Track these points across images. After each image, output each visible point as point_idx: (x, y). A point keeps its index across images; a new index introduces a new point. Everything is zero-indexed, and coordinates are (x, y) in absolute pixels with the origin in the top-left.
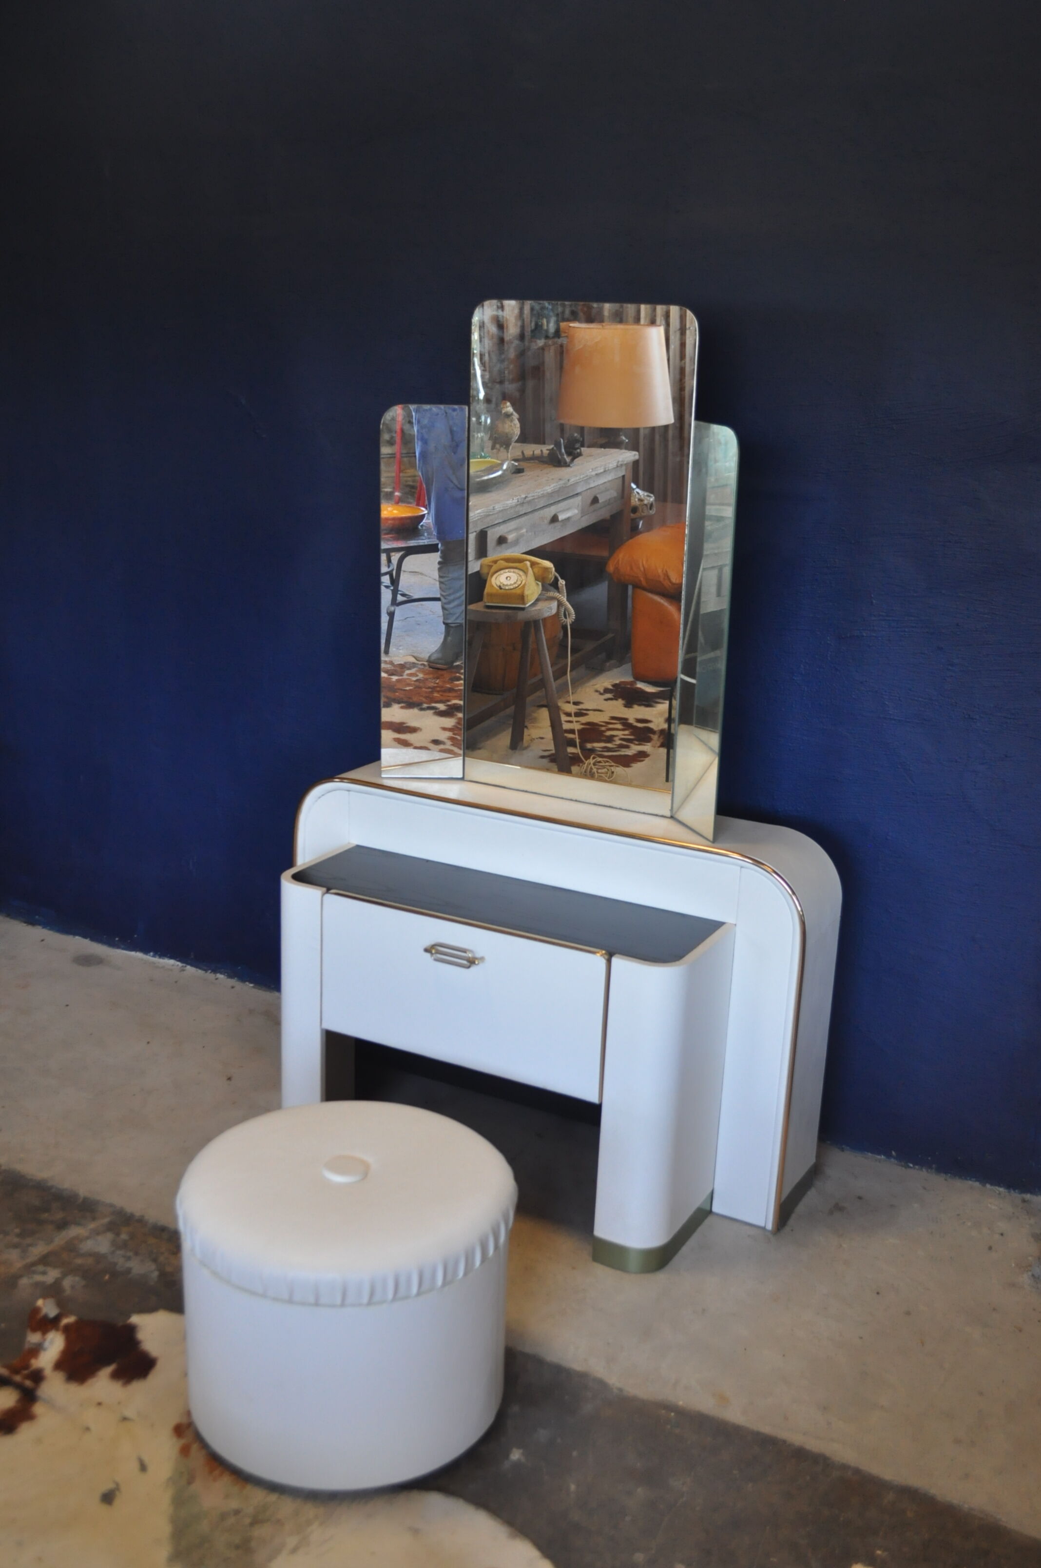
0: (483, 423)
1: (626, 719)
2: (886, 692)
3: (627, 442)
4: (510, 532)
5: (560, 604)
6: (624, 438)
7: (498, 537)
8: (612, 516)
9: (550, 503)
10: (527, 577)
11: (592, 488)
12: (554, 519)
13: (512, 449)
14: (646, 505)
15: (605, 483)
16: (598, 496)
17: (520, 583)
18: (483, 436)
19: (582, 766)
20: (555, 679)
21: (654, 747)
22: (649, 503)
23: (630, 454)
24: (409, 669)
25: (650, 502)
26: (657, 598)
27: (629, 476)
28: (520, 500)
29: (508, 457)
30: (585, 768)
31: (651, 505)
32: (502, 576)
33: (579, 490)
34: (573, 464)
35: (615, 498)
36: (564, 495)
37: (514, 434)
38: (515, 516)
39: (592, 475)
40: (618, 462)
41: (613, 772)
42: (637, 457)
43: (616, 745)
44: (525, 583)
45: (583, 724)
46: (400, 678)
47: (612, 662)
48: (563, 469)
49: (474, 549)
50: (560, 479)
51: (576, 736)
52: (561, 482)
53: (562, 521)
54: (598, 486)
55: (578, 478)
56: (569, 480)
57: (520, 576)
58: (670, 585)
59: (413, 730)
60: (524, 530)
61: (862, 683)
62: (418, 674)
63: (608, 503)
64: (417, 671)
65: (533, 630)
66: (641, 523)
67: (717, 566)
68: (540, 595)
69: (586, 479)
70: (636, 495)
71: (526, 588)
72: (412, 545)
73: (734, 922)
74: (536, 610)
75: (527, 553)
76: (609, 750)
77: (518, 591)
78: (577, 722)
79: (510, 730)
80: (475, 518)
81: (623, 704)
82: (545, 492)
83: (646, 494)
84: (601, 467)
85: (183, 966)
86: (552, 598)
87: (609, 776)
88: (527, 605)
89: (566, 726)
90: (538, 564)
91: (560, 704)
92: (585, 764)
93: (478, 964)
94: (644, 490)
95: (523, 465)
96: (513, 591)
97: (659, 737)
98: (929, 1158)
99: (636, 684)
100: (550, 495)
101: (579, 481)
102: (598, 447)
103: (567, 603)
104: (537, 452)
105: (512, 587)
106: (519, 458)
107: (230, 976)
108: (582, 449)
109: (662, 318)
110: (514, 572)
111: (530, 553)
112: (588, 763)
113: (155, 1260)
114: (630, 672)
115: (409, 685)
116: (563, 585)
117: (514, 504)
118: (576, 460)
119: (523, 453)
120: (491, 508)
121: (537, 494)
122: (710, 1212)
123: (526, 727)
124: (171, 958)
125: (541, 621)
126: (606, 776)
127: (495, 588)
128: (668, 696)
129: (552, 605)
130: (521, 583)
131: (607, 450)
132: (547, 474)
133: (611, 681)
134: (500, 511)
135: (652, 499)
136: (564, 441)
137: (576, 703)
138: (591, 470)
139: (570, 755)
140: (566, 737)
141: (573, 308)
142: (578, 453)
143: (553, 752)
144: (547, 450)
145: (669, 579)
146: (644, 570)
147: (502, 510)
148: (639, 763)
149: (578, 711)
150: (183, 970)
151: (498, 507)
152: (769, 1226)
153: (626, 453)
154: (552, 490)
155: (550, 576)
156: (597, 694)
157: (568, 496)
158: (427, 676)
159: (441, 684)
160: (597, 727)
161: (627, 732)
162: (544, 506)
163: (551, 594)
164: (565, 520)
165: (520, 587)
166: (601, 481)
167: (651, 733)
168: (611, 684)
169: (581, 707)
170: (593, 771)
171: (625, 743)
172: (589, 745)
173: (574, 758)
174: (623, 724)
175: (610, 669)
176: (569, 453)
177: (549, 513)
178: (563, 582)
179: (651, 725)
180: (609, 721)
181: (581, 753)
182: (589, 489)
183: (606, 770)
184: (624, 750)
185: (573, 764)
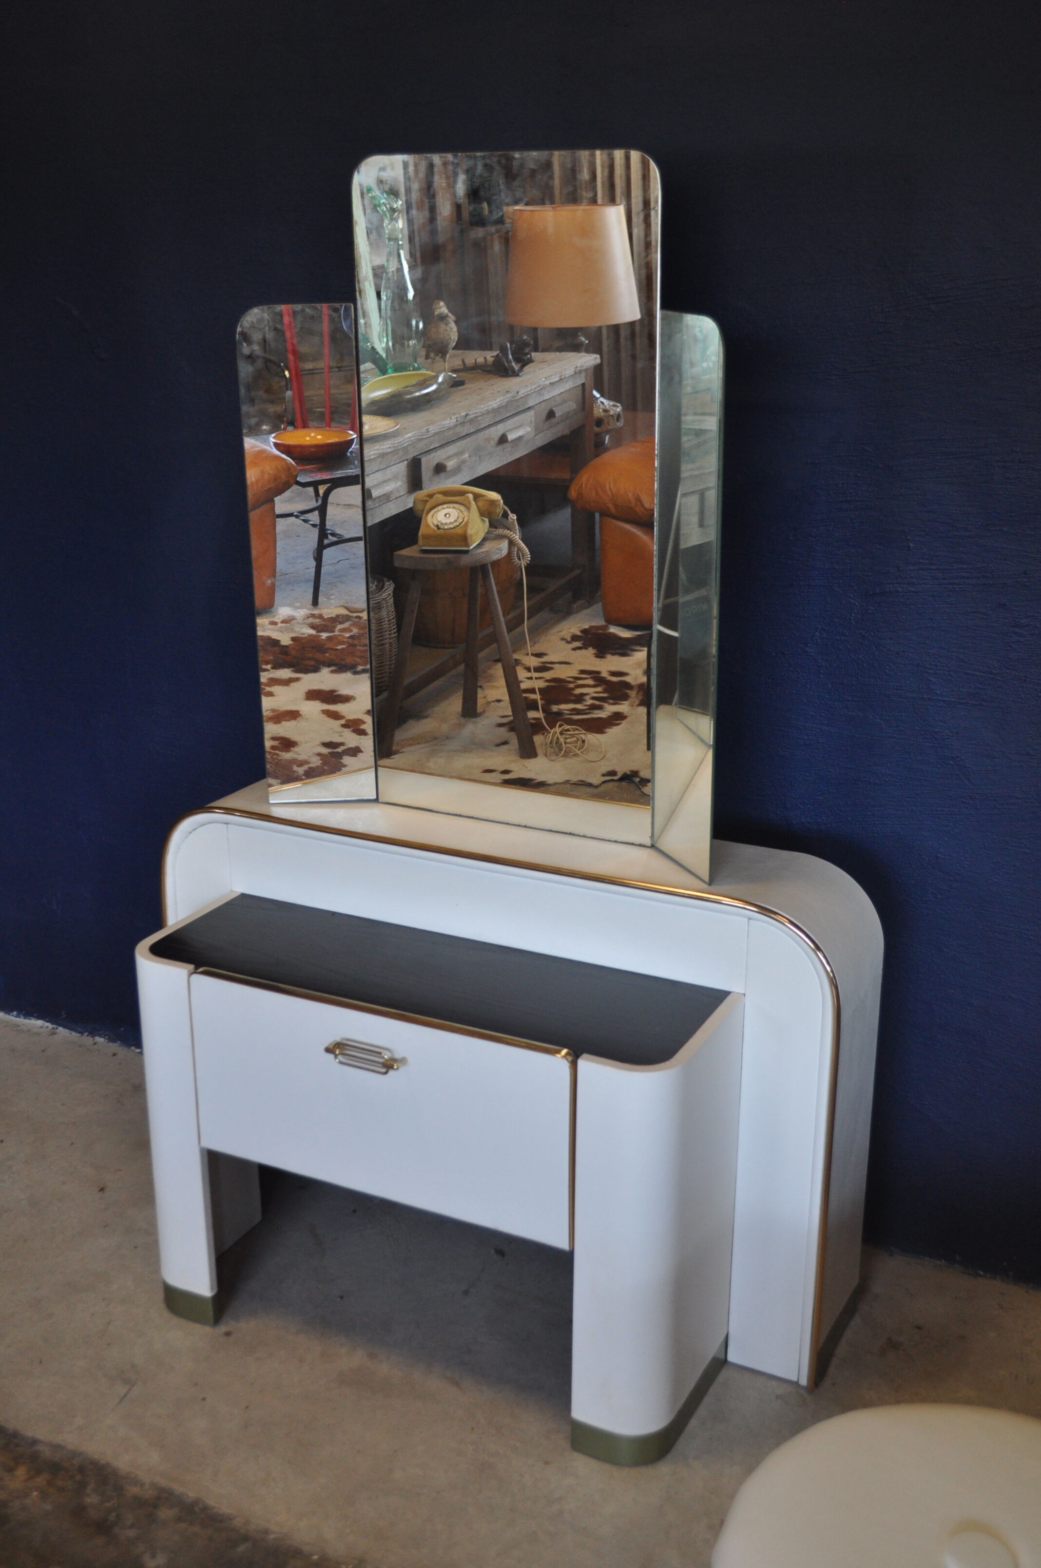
0: (414, 329)
1: (598, 673)
2: (930, 664)
3: (587, 344)
4: (449, 458)
5: (511, 543)
6: (583, 339)
7: (435, 464)
8: (572, 432)
9: (497, 420)
10: (469, 512)
11: (546, 400)
12: (503, 440)
13: (450, 358)
14: (612, 416)
15: (562, 393)
16: (554, 409)
17: (461, 520)
18: (415, 344)
19: (547, 735)
20: (510, 630)
21: (632, 705)
22: (615, 414)
23: (590, 358)
24: (341, 623)
25: (617, 412)
26: (628, 527)
27: (590, 383)
28: (459, 419)
29: (445, 368)
30: (550, 738)
31: (619, 416)
32: (439, 513)
33: (531, 403)
34: (523, 373)
35: (574, 410)
36: (513, 410)
37: (451, 340)
38: (455, 438)
39: (545, 385)
40: (576, 367)
41: (583, 741)
42: (598, 361)
43: (586, 705)
44: (468, 520)
45: (547, 681)
46: (331, 634)
47: (580, 602)
48: (511, 378)
49: (406, 481)
50: (507, 392)
51: (537, 697)
52: (509, 395)
53: (513, 441)
54: (553, 397)
55: (528, 389)
56: (518, 393)
57: (461, 511)
58: (643, 510)
59: (346, 699)
60: (466, 455)
61: (898, 653)
62: (352, 628)
63: (567, 416)
64: (350, 625)
65: (480, 576)
66: (607, 438)
67: (699, 490)
68: (487, 533)
69: (538, 390)
70: (600, 405)
71: (470, 525)
72: (336, 476)
73: (743, 992)
74: (482, 553)
75: (468, 484)
76: (578, 712)
77: (459, 531)
78: (539, 678)
79: (461, 693)
80: (405, 443)
81: (594, 654)
82: (490, 408)
83: (612, 403)
84: (556, 375)
85: (53, 1028)
86: (501, 537)
87: (579, 748)
88: (471, 547)
89: (525, 684)
90: (483, 496)
91: (515, 656)
92: (550, 733)
93: (397, 1069)
94: (609, 398)
95: (464, 376)
96: (454, 531)
97: (638, 693)
98: (1005, 1264)
99: (609, 629)
100: (496, 411)
101: (530, 392)
102: (553, 351)
103: (521, 542)
104: (481, 360)
105: (452, 526)
106: (460, 367)
107: (111, 1040)
108: (533, 354)
110: (454, 508)
111: (473, 482)
112: (554, 732)
114: (601, 614)
115: (342, 643)
116: (514, 520)
117: (452, 424)
118: (526, 368)
119: (463, 361)
120: (424, 430)
121: (480, 410)
122: (725, 1361)
123: (480, 687)
124: (39, 1018)
125: (489, 566)
126: (575, 747)
127: (431, 528)
128: (644, 641)
129: (501, 546)
130: (463, 521)
131: (562, 353)
132: (492, 385)
133: (579, 625)
134: (435, 434)
135: (619, 409)
136: (511, 345)
137: (539, 655)
138: (544, 379)
139: (533, 721)
140: (525, 698)
141: (488, 161)
142: (528, 359)
143: (512, 718)
144: (492, 357)
145: (642, 505)
146: (612, 494)
147: (438, 433)
148: (615, 727)
149: (541, 665)
150: (54, 1034)
151: (433, 429)
152: (804, 1382)
153: (586, 356)
154: (498, 405)
155: (498, 510)
156: (564, 642)
157: (518, 411)
158: (361, 632)
160: (564, 684)
161: (599, 689)
162: (489, 425)
163: (500, 531)
164: (516, 439)
165: (461, 525)
166: (556, 391)
167: (628, 689)
168: (579, 629)
169: (545, 659)
170: (560, 742)
171: (597, 703)
172: (555, 708)
173: (537, 727)
174: (594, 679)
175: (578, 612)
176: (518, 360)
177: (496, 432)
178: (514, 517)
179: (627, 679)
180: (578, 676)
181: (545, 718)
182: (544, 401)
183: (575, 739)
184: (596, 711)
185: (536, 732)
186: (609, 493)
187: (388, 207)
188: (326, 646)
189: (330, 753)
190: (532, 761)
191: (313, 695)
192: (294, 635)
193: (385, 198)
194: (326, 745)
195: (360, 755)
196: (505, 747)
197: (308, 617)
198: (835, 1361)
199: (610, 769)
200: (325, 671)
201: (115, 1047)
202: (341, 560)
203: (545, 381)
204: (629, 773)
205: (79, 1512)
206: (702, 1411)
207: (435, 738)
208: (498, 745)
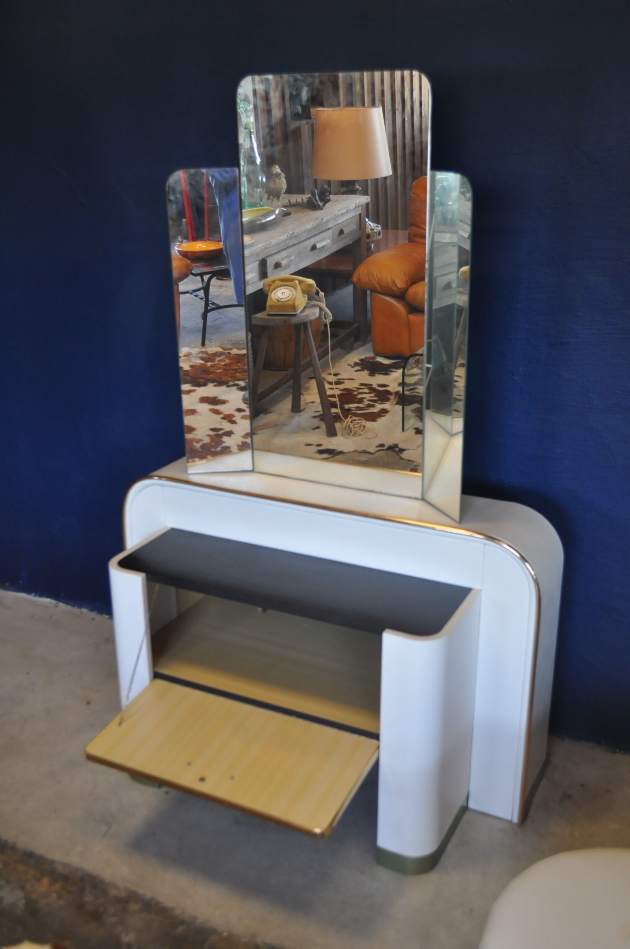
0: (260, 182)
1: (371, 385)
3: (360, 190)
4: (283, 259)
5: (321, 309)
6: (358, 187)
7: (275, 262)
8: (354, 243)
9: (310, 236)
10: (296, 292)
11: (339, 224)
12: (314, 248)
13: (282, 199)
14: (376, 232)
15: (348, 219)
16: (343, 229)
17: (292, 296)
18: (261, 191)
19: (343, 423)
20: (319, 359)
21: (392, 404)
22: (377, 231)
23: (363, 198)
24: (219, 356)
25: (379, 231)
26: (388, 299)
27: (364, 213)
28: (289, 236)
29: (279, 205)
30: (345, 425)
31: (379, 232)
32: (279, 292)
33: (330, 225)
34: (325, 207)
35: (355, 230)
36: (320, 230)
37: (282, 188)
38: (286, 247)
39: (338, 215)
40: (356, 204)
41: (364, 426)
42: (368, 200)
43: (365, 405)
44: (296, 296)
45: (341, 390)
46: (213, 363)
47: (359, 343)
48: (318, 211)
49: (258, 273)
50: (316, 219)
51: (336, 400)
54: (343, 222)
55: (328, 217)
56: (322, 219)
57: (292, 291)
58: (396, 289)
59: (223, 402)
60: (293, 257)
61: (570, 380)
62: (225, 360)
63: (351, 233)
64: (224, 358)
65: (303, 330)
66: (373, 245)
68: (307, 304)
69: (334, 218)
70: (369, 226)
71: (297, 299)
72: (215, 270)
73: (481, 589)
74: (304, 315)
75: (293, 274)
76: (360, 409)
77: (291, 303)
78: (337, 388)
79: (291, 397)
80: (257, 250)
81: (368, 374)
82: (307, 229)
83: (375, 225)
84: (344, 209)
86: (315, 306)
87: (362, 430)
88: (298, 312)
89: (329, 392)
90: (304, 281)
91: (323, 375)
92: (345, 422)
94: (373, 221)
95: (291, 210)
96: (287, 303)
97: (395, 397)
99: (376, 359)
100: (310, 230)
101: (329, 219)
102: (341, 195)
103: (326, 309)
104: (299, 200)
105: (286, 300)
106: (287, 205)
107: (92, 610)
108: (330, 196)
109: (380, 103)
110: (287, 289)
111: (297, 273)
112: (347, 421)
113: (23, 888)
114: (372, 350)
115: (220, 369)
116: (322, 296)
117: (285, 239)
118: (327, 204)
119: (289, 201)
120: (268, 243)
121: (301, 230)
122: (467, 808)
123: (302, 394)
124: (48, 596)
125: (308, 323)
126: (360, 430)
127: (274, 301)
128: (400, 366)
129: (315, 311)
131: (348, 196)
132: (307, 215)
133: (359, 357)
135: (380, 228)
136: (317, 191)
137: (335, 375)
138: (337, 212)
139: (334, 415)
140: (330, 400)
142: (328, 199)
143: (322, 412)
144: (306, 198)
145: (396, 286)
146: (378, 279)
147: (276, 244)
148: (382, 418)
149: (337, 380)
151: (274, 242)
152: (515, 820)
153: (361, 197)
154: (311, 227)
155: (313, 290)
156: (350, 367)
157: (322, 231)
158: (231, 361)
159: (241, 366)
160: (351, 392)
161: (372, 395)
162: (306, 239)
163: (314, 302)
164: (321, 247)
165: (292, 299)
166: (345, 218)
167: (388, 395)
168: (359, 359)
169: (339, 377)
170: (350, 427)
171: (371, 403)
172: (347, 406)
173: (337, 418)
174: (369, 389)
175: (357, 349)
176: (321, 200)
177: (310, 243)
178: (322, 294)
179: (388, 389)
180: (359, 387)
181: (342, 413)
182: (337, 224)
183: (359, 425)
184: (371, 408)
185: (336, 421)
186: (376, 278)
187: (244, 109)
188: (211, 371)
189: (215, 435)
190: (334, 438)
191: (204, 400)
192: (191, 364)
193: (243, 104)
194: (213, 430)
195: (233, 435)
196: (318, 430)
197: (199, 353)
198: (533, 807)
199: (381, 443)
200: (210, 386)
201: (93, 615)
202: (217, 319)
203: (338, 212)
204: (392, 445)
205: (81, 906)
206: (455, 840)
207: (276, 425)
208: (314, 429)
